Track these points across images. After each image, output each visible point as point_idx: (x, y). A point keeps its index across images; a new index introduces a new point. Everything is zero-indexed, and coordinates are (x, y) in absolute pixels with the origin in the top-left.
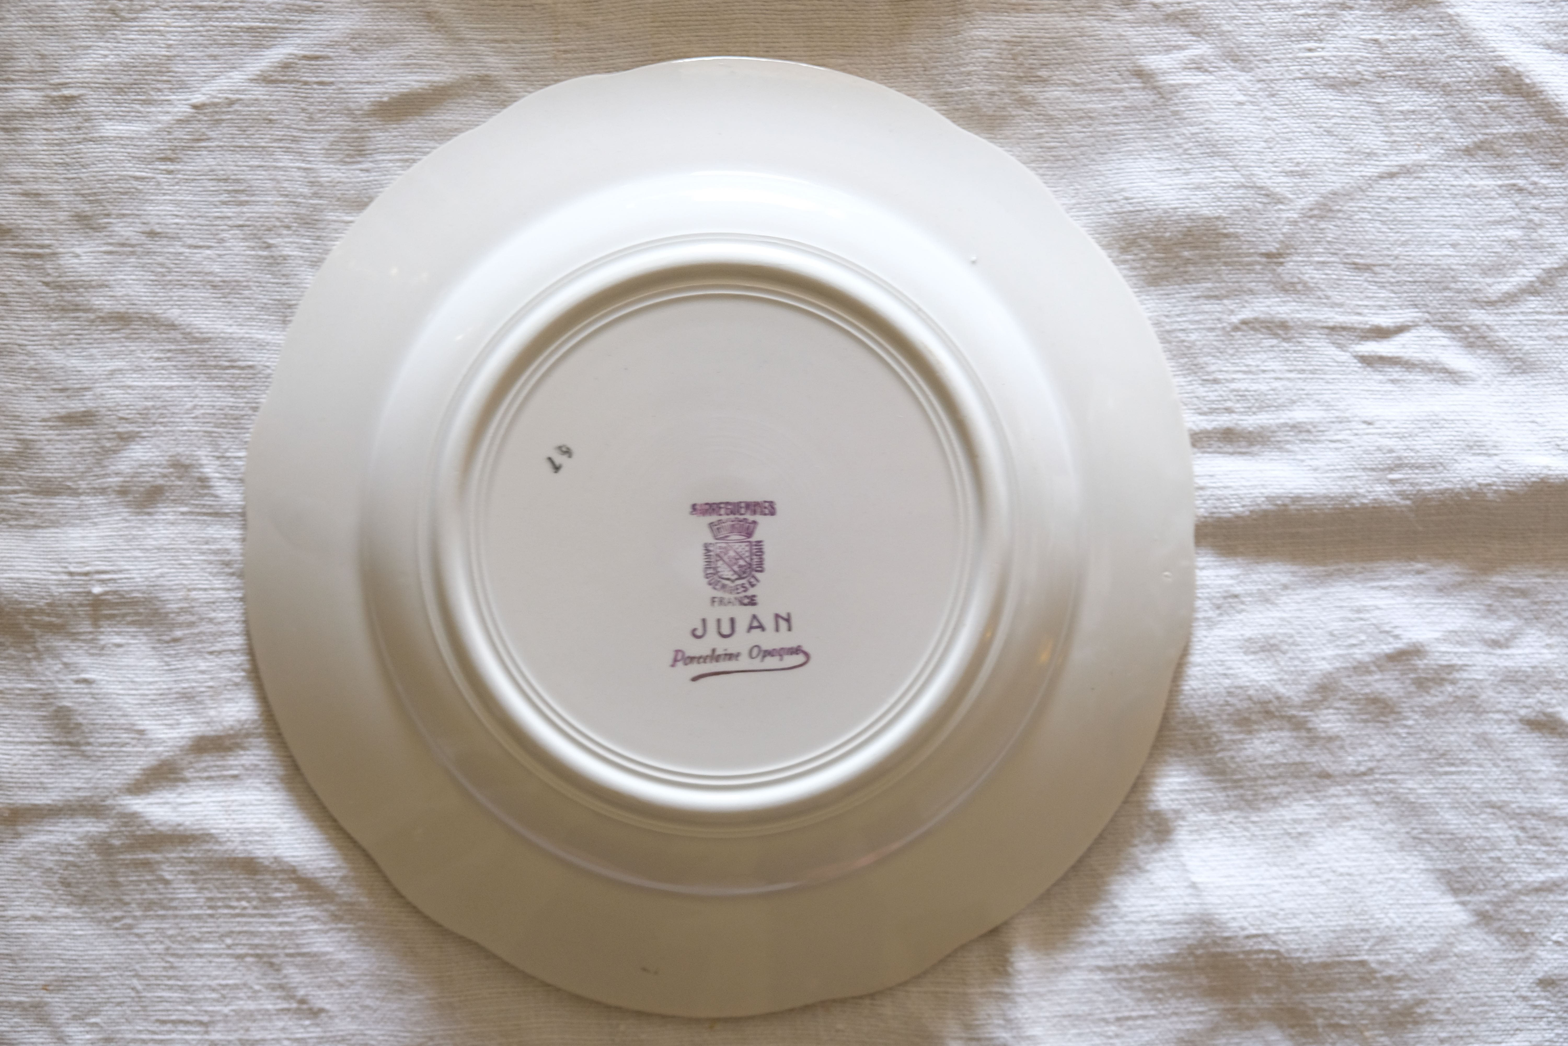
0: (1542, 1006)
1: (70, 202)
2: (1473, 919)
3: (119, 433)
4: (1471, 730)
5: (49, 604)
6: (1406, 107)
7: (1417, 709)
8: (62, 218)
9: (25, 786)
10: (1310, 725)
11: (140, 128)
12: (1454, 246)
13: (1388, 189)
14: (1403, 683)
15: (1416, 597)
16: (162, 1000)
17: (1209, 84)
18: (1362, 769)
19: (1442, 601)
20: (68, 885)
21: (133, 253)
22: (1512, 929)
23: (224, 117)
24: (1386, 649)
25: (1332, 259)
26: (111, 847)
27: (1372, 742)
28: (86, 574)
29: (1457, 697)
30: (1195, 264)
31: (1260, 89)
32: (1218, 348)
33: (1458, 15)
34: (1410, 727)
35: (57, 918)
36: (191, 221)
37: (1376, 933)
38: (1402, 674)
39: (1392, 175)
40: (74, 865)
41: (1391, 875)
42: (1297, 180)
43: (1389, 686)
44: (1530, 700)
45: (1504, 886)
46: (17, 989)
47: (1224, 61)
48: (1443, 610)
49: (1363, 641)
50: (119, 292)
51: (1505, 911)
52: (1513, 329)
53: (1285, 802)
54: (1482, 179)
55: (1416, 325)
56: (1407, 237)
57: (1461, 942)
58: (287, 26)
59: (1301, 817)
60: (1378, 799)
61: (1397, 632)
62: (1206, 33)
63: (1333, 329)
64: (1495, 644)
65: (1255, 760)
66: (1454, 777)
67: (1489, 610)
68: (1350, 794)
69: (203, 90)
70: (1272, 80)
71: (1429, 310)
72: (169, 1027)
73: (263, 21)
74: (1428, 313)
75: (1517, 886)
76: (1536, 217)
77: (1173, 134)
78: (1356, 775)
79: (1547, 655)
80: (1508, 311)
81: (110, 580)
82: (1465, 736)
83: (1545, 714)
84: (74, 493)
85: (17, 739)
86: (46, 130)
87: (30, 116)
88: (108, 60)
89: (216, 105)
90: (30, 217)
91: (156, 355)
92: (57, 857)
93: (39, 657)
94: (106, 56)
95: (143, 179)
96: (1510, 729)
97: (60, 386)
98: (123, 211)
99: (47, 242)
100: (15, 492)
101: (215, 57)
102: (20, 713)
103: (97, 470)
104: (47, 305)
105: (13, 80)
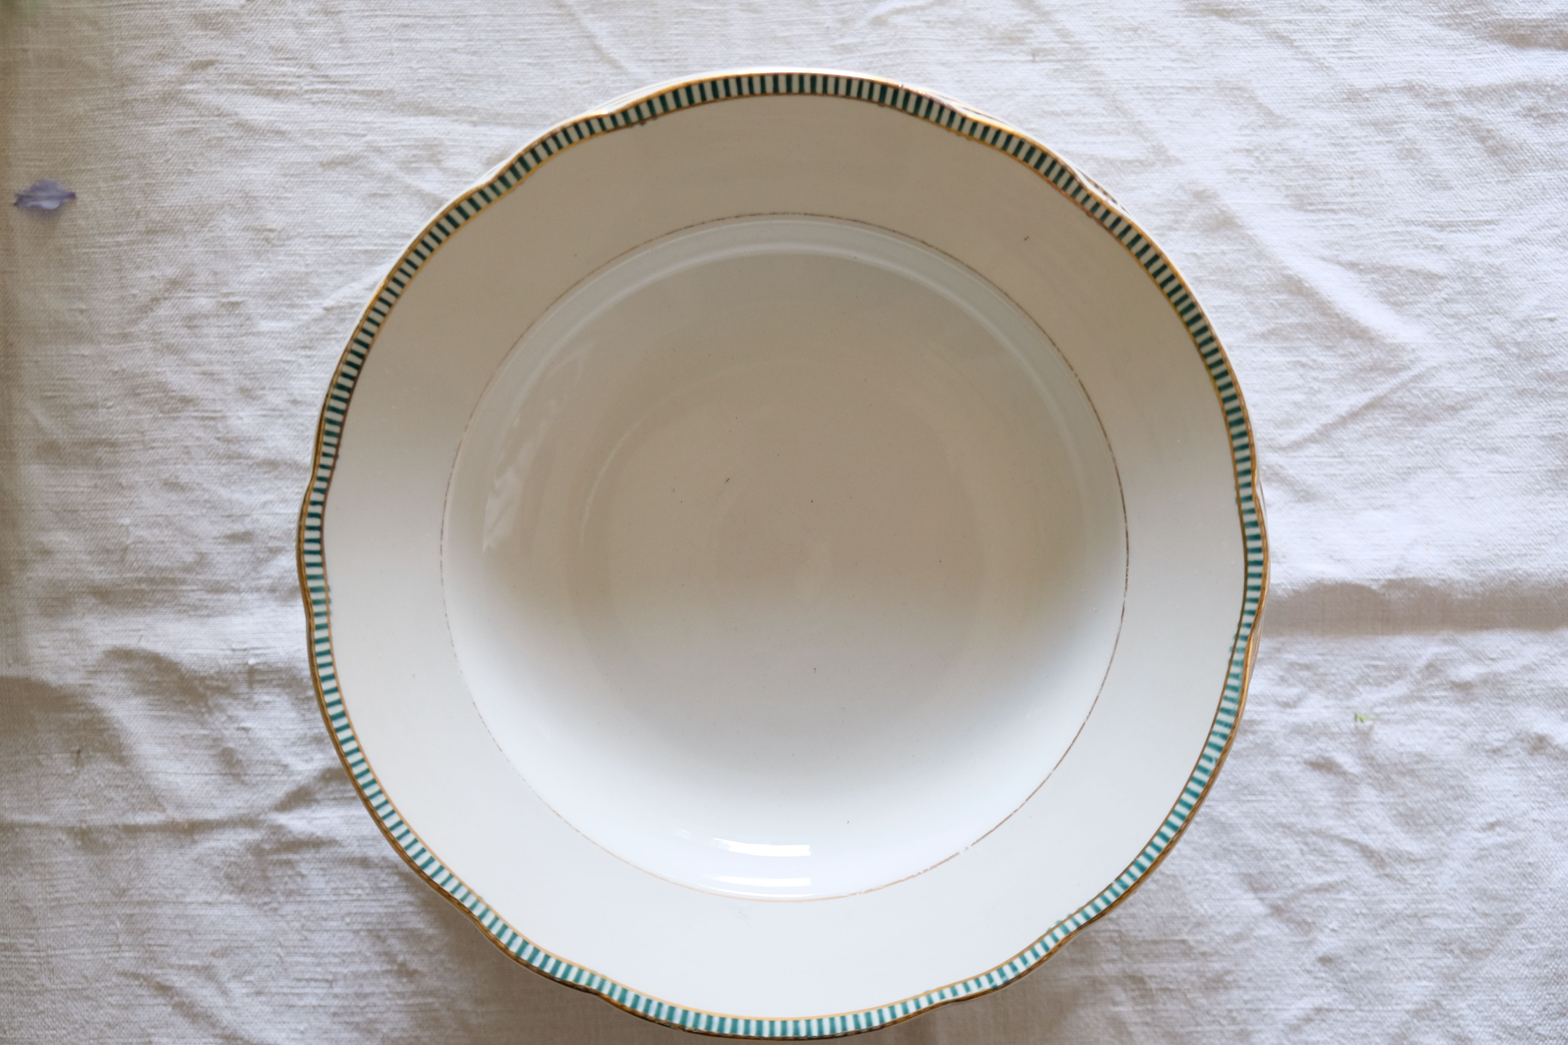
0: (1322, 978)
1: (235, 380)
2: (1268, 911)
3: (270, 548)
4: (1267, 769)
5: (218, 673)
8: (229, 391)
9: (199, 806)
11: (286, 325)
20: (231, 878)
21: (281, 416)
22: (1298, 919)
23: (347, 315)
26: (264, 850)
28: (244, 650)
29: (1257, 744)
33: (1256, 236)
35: (222, 903)
37: (1193, 920)
40: (235, 863)
44: (1312, 747)
45: (1292, 887)
46: (192, 956)
50: (270, 444)
51: (1293, 905)
52: (1298, 468)
54: (1275, 356)
57: (1259, 928)
64: (1286, 705)
66: (1254, 804)
67: (1283, 680)
69: (332, 295)
72: (303, 983)
75: (1301, 887)
76: (1316, 386)
79: (1325, 713)
80: (1295, 455)
81: (262, 654)
82: (1262, 774)
83: (1323, 758)
84: (237, 591)
85: (194, 772)
86: (218, 326)
87: (206, 317)
88: (263, 275)
89: (342, 308)
90: (207, 390)
91: (296, 490)
92: (223, 858)
93: (210, 712)
94: (261, 273)
95: (288, 362)
96: (1297, 768)
97: (227, 514)
98: (274, 386)
99: (218, 408)
100: (193, 591)
101: (340, 273)
102: (197, 752)
103: (253, 575)
104: (218, 454)
105: (194, 291)
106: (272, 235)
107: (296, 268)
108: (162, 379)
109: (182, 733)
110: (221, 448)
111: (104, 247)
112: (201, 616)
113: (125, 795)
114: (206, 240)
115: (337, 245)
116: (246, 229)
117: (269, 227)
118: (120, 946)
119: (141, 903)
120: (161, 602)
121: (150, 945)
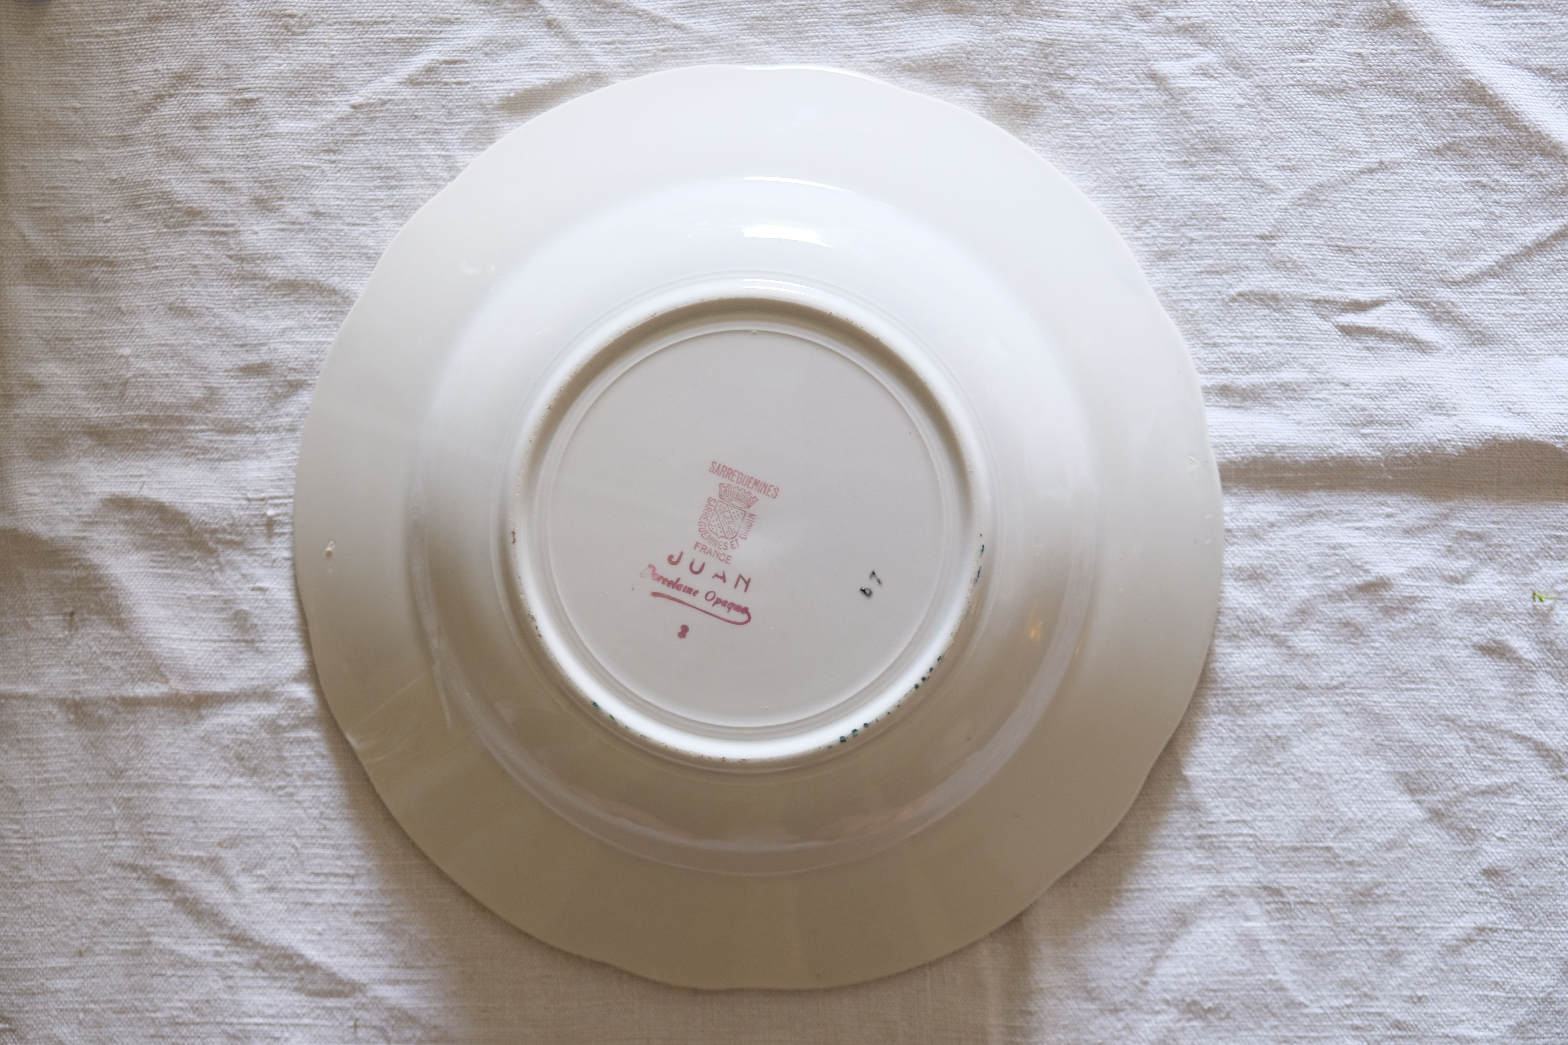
0: (1487, 893)
1: (249, 188)
2: (1427, 816)
3: (289, 381)
4: (1430, 653)
5: (231, 525)
6: (1384, 112)
7: (1383, 633)
8: (242, 202)
9: (206, 677)
10: (1290, 644)
11: (307, 125)
12: (1424, 233)
13: (1368, 182)
14: (1371, 611)
15: (1385, 537)
16: (316, 856)
17: (1214, 88)
18: (1335, 683)
19: (1408, 541)
20: (242, 759)
21: (302, 230)
22: (1462, 825)
23: (377, 115)
24: (1356, 581)
25: (1319, 242)
26: (279, 726)
27: (1343, 660)
28: (262, 499)
29: (1419, 624)
30: (1200, 243)
31: (1257, 94)
32: (1218, 317)
33: (1430, 34)
34: (1377, 649)
35: (232, 787)
36: (349, 203)
37: (1341, 824)
38: (1371, 603)
39: (1371, 171)
40: (247, 742)
41: (1356, 775)
42: (1288, 173)
43: (1359, 612)
44: (1482, 629)
45: (1454, 789)
46: (197, 846)
47: (1227, 68)
48: (1409, 549)
49: (1337, 574)
50: (290, 262)
51: (1455, 809)
52: (1474, 306)
53: (1268, 709)
54: (1450, 176)
55: (1389, 301)
56: (1384, 224)
57: (1415, 834)
58: (430, 36)
59: (1280, 723)
60: (1348, 709)
61: (1367, 567)
62: (1212, 44)
63: (1318, 302)
64: (1454, 580)
65: (1242, 672)
66: (1414, 693)
67: (1449, 551)
68: (1324, 704)
69: (361, 92)
70: (1268, 87)
71: (1401, 287)
72: (322, 878)
73: (410, 32)
74: (1401, 290)
75: (1466, 788)
76: (1497, 210)
77: (1181, 130)
78: (1328, 688)
79: (1499, 591)
80: (1470, 290)
81: (281, 504)
82: (1424, 658)
83: (1494, 641)
84: (252, 431)
85: (201, 638)
86: (231, 127)
87: (217, 116)
88: (282, 68)
89: (371, 105)
90: (217, 201)
91: (320, 316)
92: (233, 736)
93: (221, 569)
94: (280, 65)
95: (310, 168)
96: (1464, 653)
97: (240, 343)
98: (294, 195)
99: (230, 222)
100: (202, 431)
101: (370, 65)
102: (205, 616)
103: (271, 412)
104: (230, 275)
105: (203, 86)
106: (292, 22)
107: (320, 60)
108: (166, 188)
109: (189, 594)
110: (234, 267)
111: (101, 36)
112: (211, 460)
113: (123, 663)
114: (217, 28)
115: (366, 32)
116: (262, 15)
117: (289, 12)
118: (116, 833)
119: (139, 786)
120: (165, 444)
121: (149, 833)
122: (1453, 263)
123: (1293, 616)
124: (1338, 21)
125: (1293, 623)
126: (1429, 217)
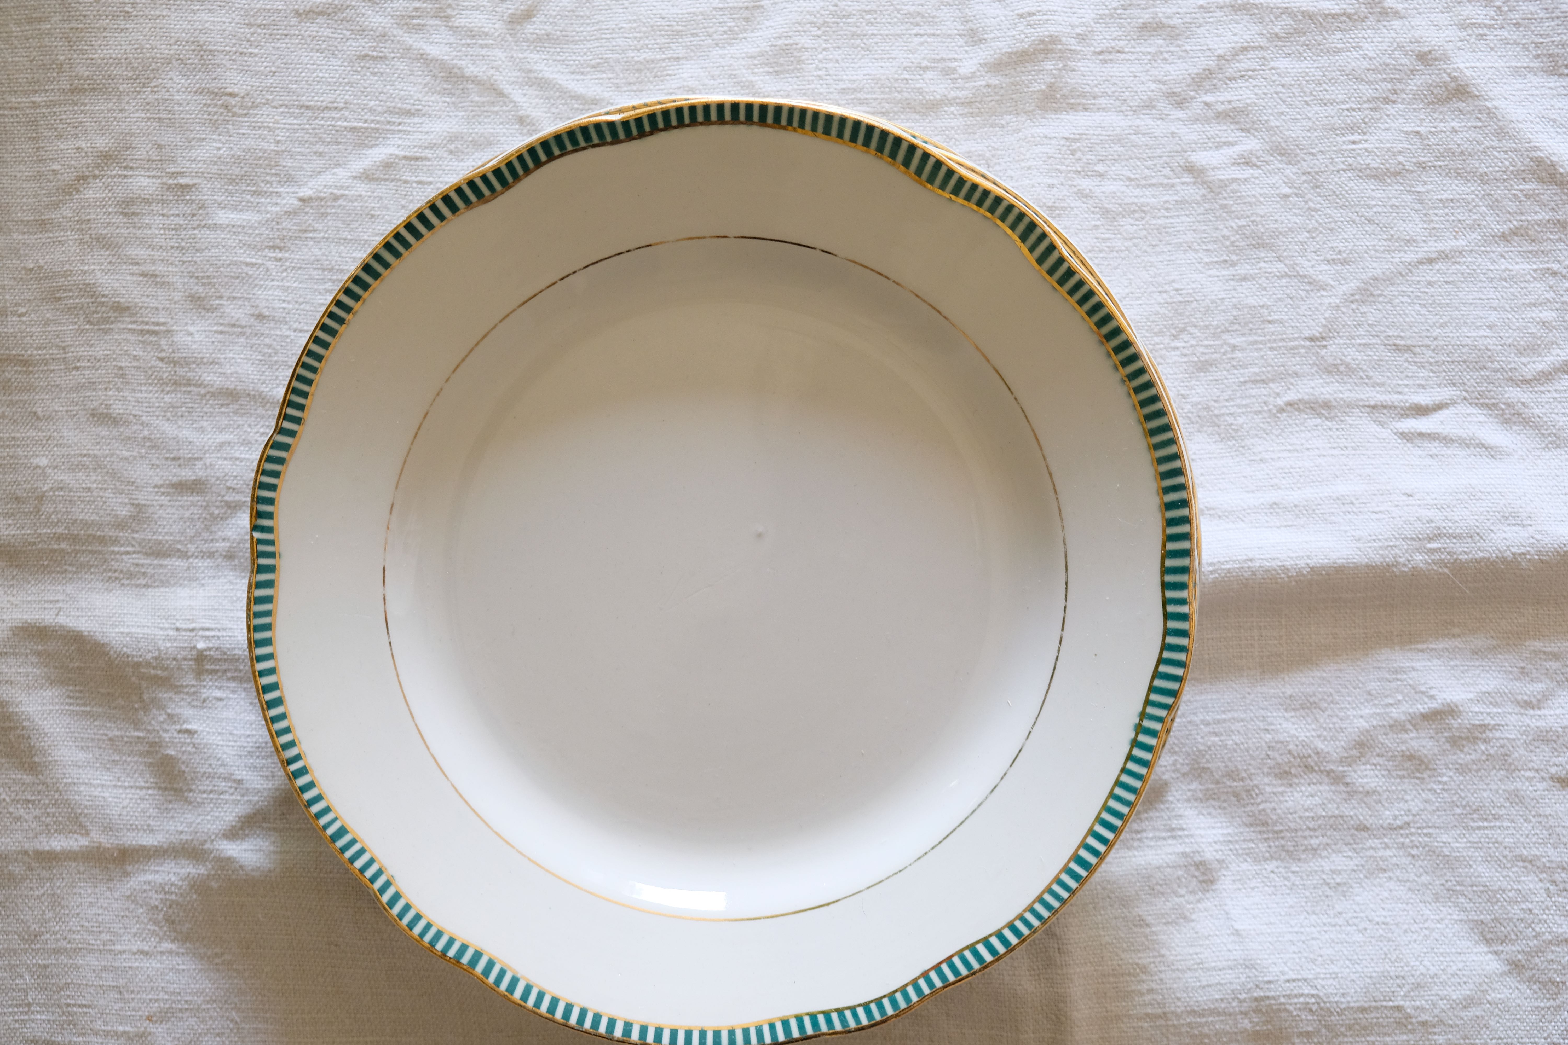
1: (184, 284)
2: (1506, 968)
3: (226, 502)
4: (1503, 787)
5: (155, 658)
6: (1445, 196)
7: (1451, 766)
8: (176, 298)
9: (133, 828)
10: (1348, 780)
11: (251, 217)
12: (1490, 327)
13: (1427, 274)
14: (1438, 741)
15: (1451, 659)
17: (1256, 178)
18: (1398, 822)
19: (1477, 664)
20: (173, 922)
21: (242, 334)
22: (1544, 978)
23: (329, 211)
24: (1422, 708)
25: (1374, 341)
26: (210, 888)
27: (1408, 797)
28: (192, 630)
29: (1490, 755)
30: (1242, 350)
31: (1305, 181)
32: (1264, 430)
33: (1496, 108)
34: (1445, 783)
35: (162, 953)
36: (297, 306)
37: (1411, 980)
38: (1437, 733)
39: (1430, 261)
40: (178, 903)
41: (1426, 925)
42: (1339, 267)
43: (1424, 743)
44: (1560, 759)
45: (1535, 937)
46: (123, 1020)
47: (1271, 155)
48: (1477, 672)
49: (1399, 701)
50: (229, 369)
51: (1537, 960)
52: (1547, 406)
53: (1324, 853)
54: (1517, 263)
55: (1453, 403)
56: (1445, 319)
57: (1494, 990)
58: (389, 127)
59: (1339, 868)
60: (1414, 852)
61: (1432, 692)
62: (1256, 129)
63: (1374, 407)
65: (1295, 813)
66: (1486, 832)
67: (1522, 673)
68: (1387, 847)
69: (310, 184)
70: (1316, 173)
71: (1467, 388)
73: (366, 121)
74: (1466, 391)
75: (1548, 937)
77: (1221, 227)
78: (1391, 828)
80: (1543, 389)
81: (213, 637)
82: (1497, 792)
84: (185, 555)
85: (126, 784)
86: (163, 215)
87: (148, 202)
88: (221, 152)
89: (322, 199)
90: (148, 296)
92: (162, 896)
93: (145, 708)
94: (219, 149)
95: (252, 265)
96: (1541, 786)
97: (172, 456)
98: (234, 295)
99: (162, 320)
100: (128, 553)
101: (321, 154)
102: (129, 759)
103: (205, 535)
104: (161, 379)
105: (131, 168)
106: (233, 101)
107: (264, 145)
108: (90, 279)
109: (110, 734)
110: (166, 372)
111: (16, 109)
112: (137, 586)
113: (37, 812)
114: (148, 104)
115: (316, 118)
116: (200, 92)
117: (229, 90)
118: (29, 1005)
119: (57, 951)
120: (86, 567)
121: (68, 1005)
122: (1523, 359)
123: (1351, 749)
124: (1394, 97)
125: (1351, 757)
126: (1495, 309)
